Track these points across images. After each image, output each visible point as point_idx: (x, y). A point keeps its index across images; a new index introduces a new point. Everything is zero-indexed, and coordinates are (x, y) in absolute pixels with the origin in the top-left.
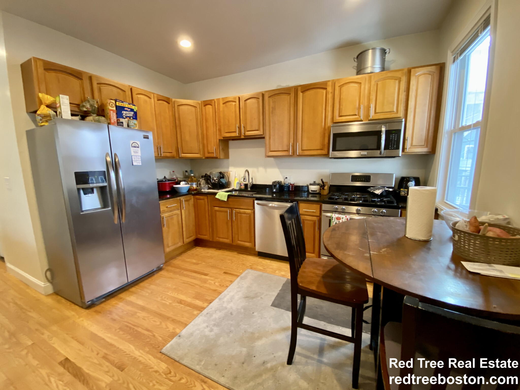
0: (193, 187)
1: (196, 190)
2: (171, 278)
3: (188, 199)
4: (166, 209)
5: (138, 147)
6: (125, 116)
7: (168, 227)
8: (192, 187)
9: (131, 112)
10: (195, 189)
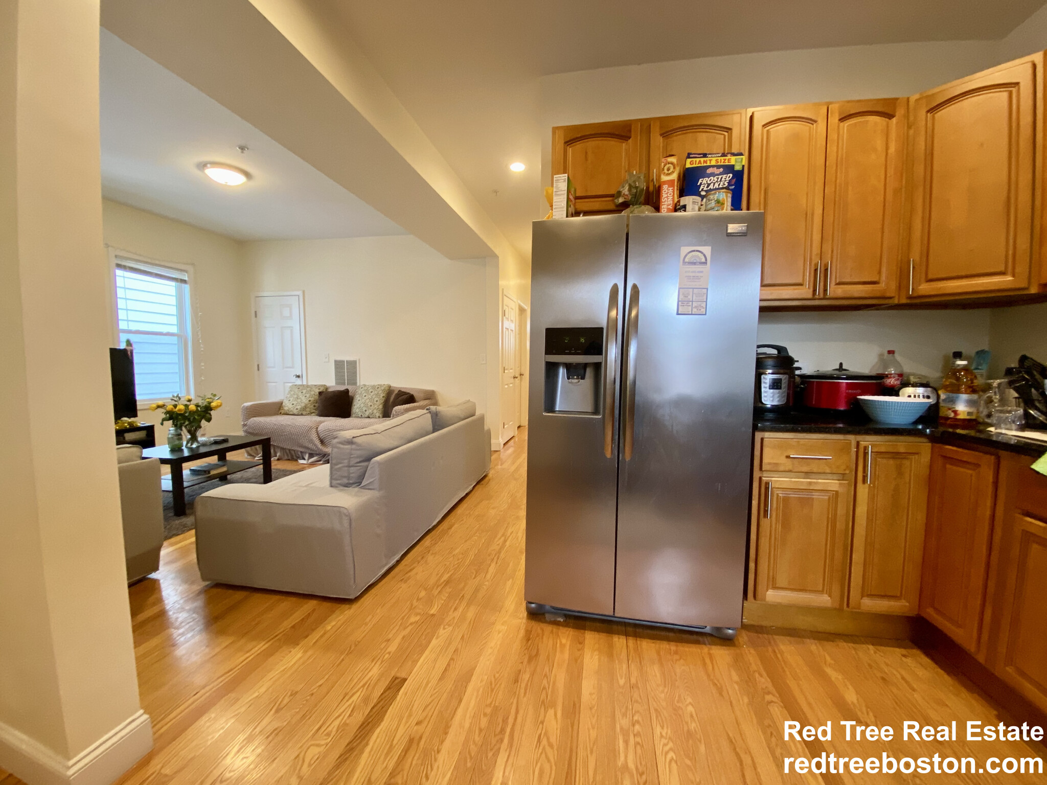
0: (955, 412)
1: (969, 423)
2: (720, 691)
3: (902, 450)
4: (783, 460)
5: (705, 263)
6: (706, 191)
7: (786, 524)
8: (950, 409)
9: (724, 176)
10: (964, 420)
